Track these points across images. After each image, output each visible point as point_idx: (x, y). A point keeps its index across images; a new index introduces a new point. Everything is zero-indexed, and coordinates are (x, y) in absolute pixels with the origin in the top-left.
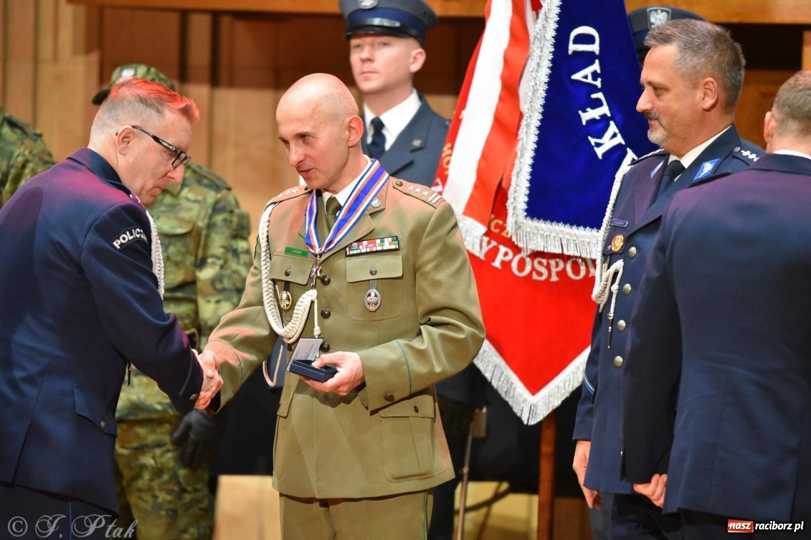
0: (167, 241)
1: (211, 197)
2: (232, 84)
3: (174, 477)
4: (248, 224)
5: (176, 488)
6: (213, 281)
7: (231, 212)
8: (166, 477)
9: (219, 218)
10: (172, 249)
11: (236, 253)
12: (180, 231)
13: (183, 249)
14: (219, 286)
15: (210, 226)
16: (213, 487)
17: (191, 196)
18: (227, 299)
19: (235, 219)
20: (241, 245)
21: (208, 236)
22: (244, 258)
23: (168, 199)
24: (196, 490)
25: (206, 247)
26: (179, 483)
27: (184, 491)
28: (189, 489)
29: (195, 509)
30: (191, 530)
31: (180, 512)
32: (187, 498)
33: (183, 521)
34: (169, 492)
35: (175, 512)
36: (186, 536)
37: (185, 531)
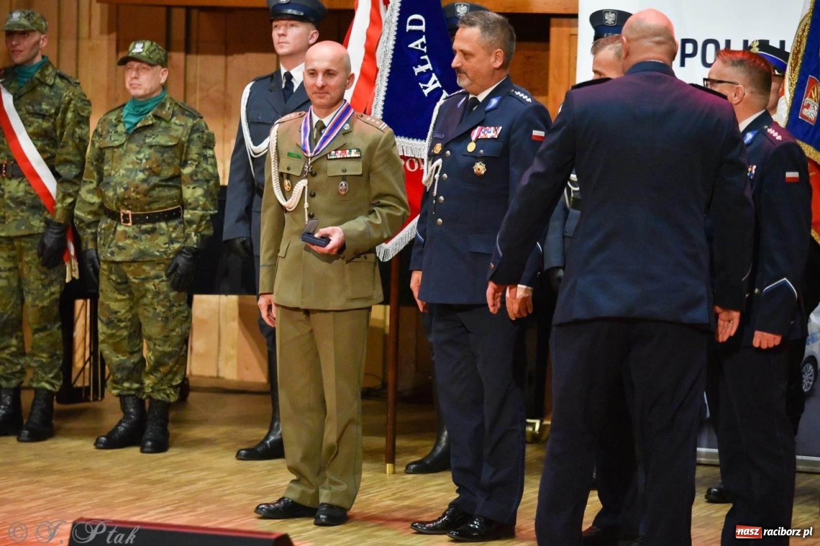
0: (163, 150)
1: (190, 122)
2: (198, 52)
3: (167, 297)
4: (214, 139)
5: (168, 304)
6: (191, 175)
7: (203, 132)
8: (161, 297)
9: (195, 136)
10: (166, 155)
11: (205, 158)
12: (170, 144)
13: (173, 155)
14: (195, 178)
15: (190, 141)
16: (190, 302)
17: (177, 122)
18: (200, 186)
19: (205, 136)
20: (209, 152)
21: (188, 147)
22: (210, 161)
23: (163, 124)
24: (180, 305)
25: (187, 154)
26: (170, 301)
27: (173, 306)
28: (176, 304)
29: (180, 317)
30: (177, 330)
31: (170, 319)
32: (175, 309)
33: (172, 324)
34: (163, 306)
35: (167, 318)
36: (174, 333)
37: (173, 330)
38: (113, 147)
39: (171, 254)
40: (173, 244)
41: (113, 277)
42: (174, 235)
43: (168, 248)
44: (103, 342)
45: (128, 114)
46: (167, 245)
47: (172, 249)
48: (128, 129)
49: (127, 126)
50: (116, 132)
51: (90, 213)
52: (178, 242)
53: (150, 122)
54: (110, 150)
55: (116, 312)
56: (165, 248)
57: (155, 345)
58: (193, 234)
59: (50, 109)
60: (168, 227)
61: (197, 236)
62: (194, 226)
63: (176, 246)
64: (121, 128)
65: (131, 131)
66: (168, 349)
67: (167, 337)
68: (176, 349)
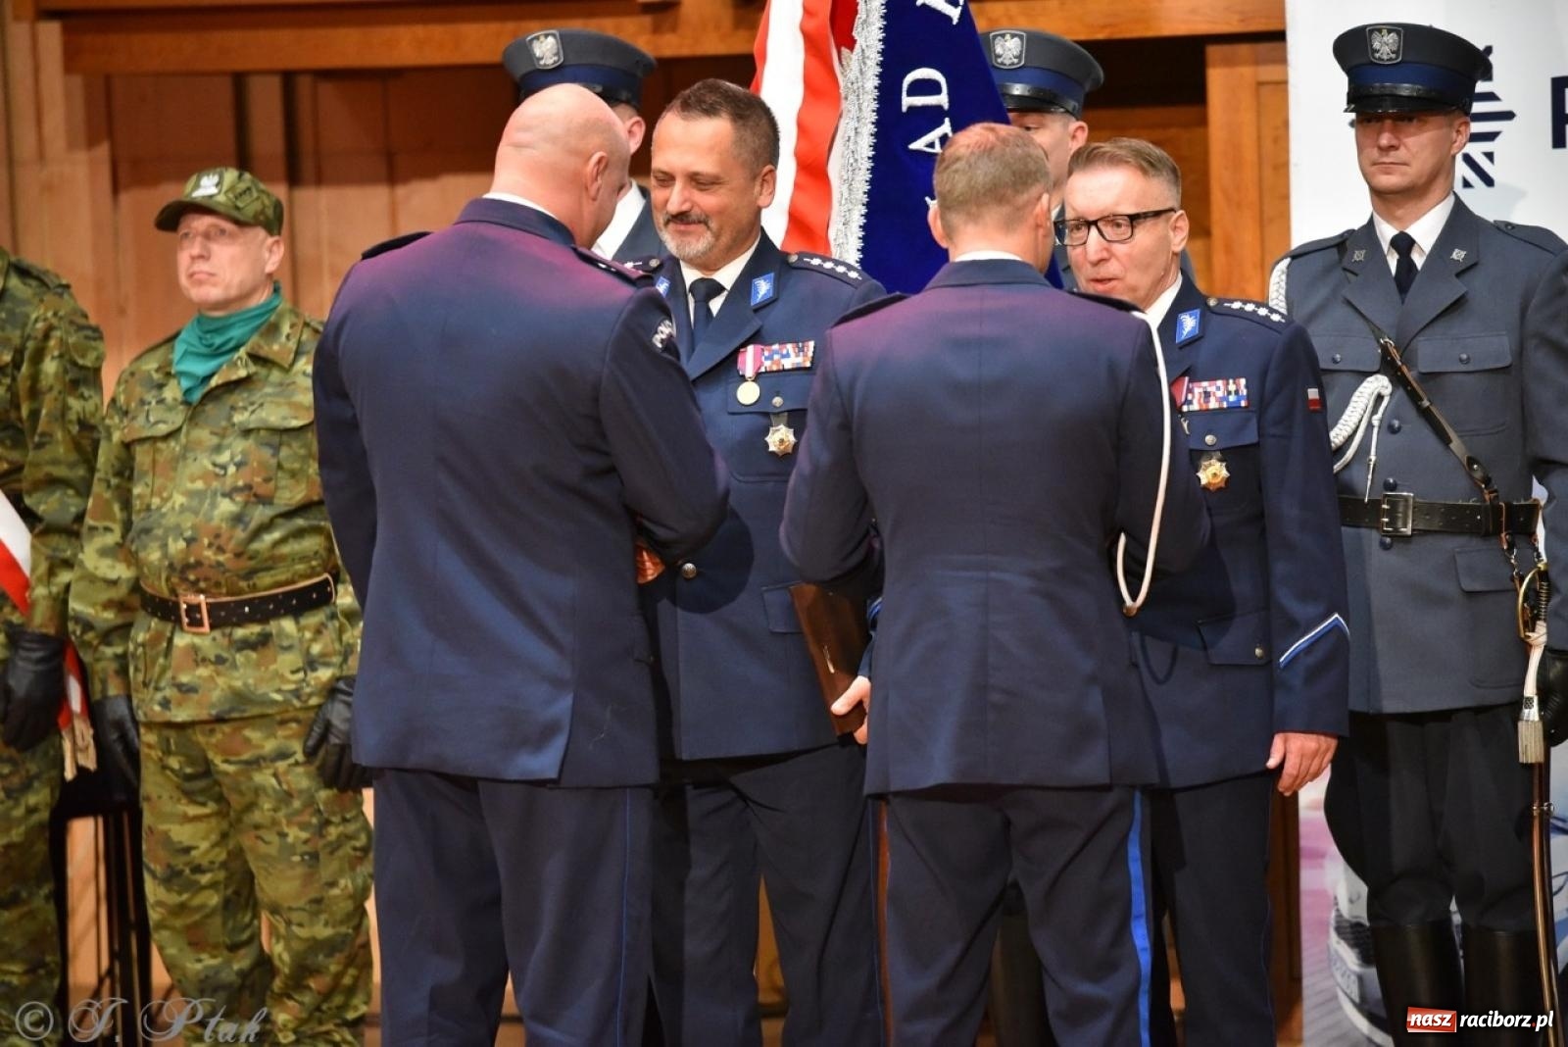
0: (276, 439)
3: (310, 802)
5: (314, 820)
8: (297, 804)
10: (284, 452)
12: (295, 423)
13: (302, 452)
23: (276, 375)
24: (345, 820)
26: (319, 811)
27: (328, 823)
28: (336, 819)
29: (347, 849)
30: (342, 882)
32: (333, 832)
34: (303, 826)
35: (315, 856)
36: (336, 892)
37: (333, 884)
38: (153, 439)
39: (310, 695)
40: (314, 670)
41: (174, 762)
42: (316, 649)
43: (304, 680)
44: (161, 925)
45: (186, 353)
46: (301, 675)
47: (313, 683)
48: (188, 392)
49: (186, 383)
50: (161, 401)
51: (108, 605)
52: (327, 665)
53: (242, 373)
54: (147, 446)
55: (187, 850)
56: (295, 682)
57: (289, 923)
60: (301, 629)
63: (324, 674)
64: (172, 392)
65: (197, 396)
66: (323, 932)
67: (318, 901)
68: (343, 929)
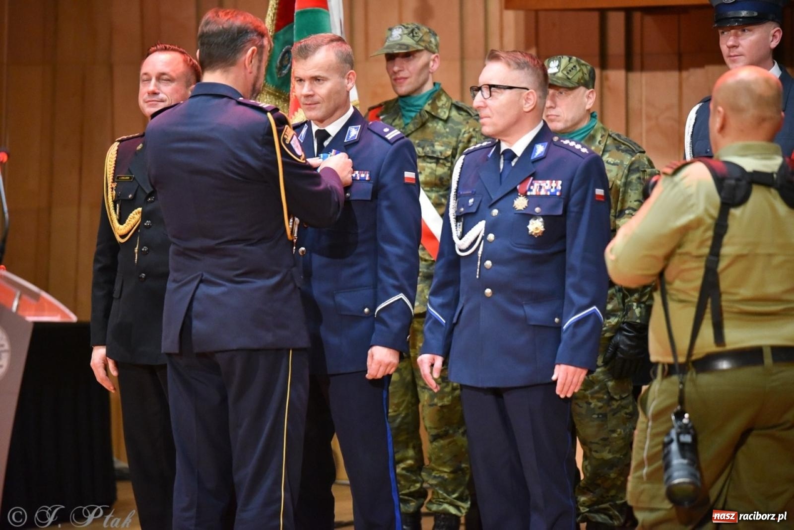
2: (642, 69)
7: (644, 171)
9: (634, 177)
17: (611, 160)
19: (647, 177)
21: (625, 193)
24: (622, 399)
25: (624, 201)
29: (622, 413)
30: (619, 430)
31: (609, 416)
32: (615, 404)
33: (612, 423)
34: (599, 400)
35: (605, 415)
36: (615, 435)
37: (614, 431)
39: (606, 331)
40: (608, 318)
47: (607, 325)
52: (615, 316)
57: (590, 450)
58: (635, 304)
59: (446, 150)
61: (641, 307)
62: (636, 296)
63: (613, 321)
66: (607, 456)
67: (606, 439)
68: (618, 456)
